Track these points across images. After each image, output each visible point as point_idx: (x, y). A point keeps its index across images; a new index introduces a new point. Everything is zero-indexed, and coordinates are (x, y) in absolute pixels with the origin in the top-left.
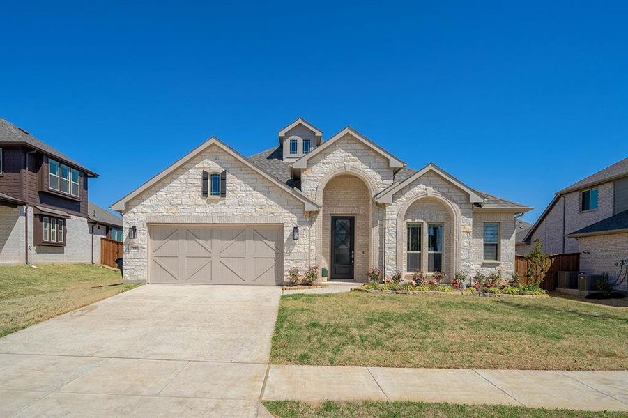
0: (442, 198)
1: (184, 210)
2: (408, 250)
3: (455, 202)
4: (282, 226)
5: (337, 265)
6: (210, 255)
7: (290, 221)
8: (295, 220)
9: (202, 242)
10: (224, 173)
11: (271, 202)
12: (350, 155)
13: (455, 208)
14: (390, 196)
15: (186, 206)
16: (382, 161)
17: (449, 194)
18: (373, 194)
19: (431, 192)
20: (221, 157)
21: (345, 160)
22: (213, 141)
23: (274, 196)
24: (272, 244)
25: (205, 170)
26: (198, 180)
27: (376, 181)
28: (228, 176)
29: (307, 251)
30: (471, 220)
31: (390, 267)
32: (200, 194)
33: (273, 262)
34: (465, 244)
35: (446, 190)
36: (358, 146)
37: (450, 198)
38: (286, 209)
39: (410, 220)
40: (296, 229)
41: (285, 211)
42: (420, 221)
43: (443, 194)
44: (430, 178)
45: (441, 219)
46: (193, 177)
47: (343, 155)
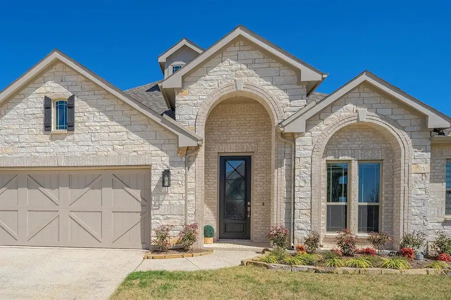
0: (382, 123)
1: (23, 150)
2: (328, 201)
3: (403, 129)
4: (147, 168)
5: (227, 221)
6: (56, 208)
7: (159, 160)
8: (166, 159)
9: (48, 191)
10: (72, 98)
11: (134, 136)
12: (244, 67)
13: (403, 138)
14: (302, 122)
15: (23, 144)
16: (289, 75)
17: (393, 117)
18: (276, 122)
19: (365, 115)
20: (68, 78)
21: (236, 75)
22: (56, 55)
23: (138, 128)
24: (137, 193)
25: (48, 95)
26: (38, 108)
27: (281, 102)
28: (78, 103)
29: (183, 202)
30: (428, 155)
31: (302, 226)
32: (42, 127)
33: (138, 217)
34: (419, 192)
35: (388, 112)
36: (255, 54)
37: (395, 123)
38: (154, 144)
39: (331, 158)
40: (166, 173)
41: (152, 148)
42: (347, 158)
43: (384, 117)
44: (363, 95)
45: (379, 155)
46: (33, 105)
47: (233, 67)
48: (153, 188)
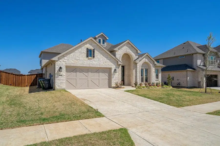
1: (80, 62)
3: (151, 63)
4: (110, 69)
6: (87, 78)
7: (113, 67)
8: (115, 66)
9: (85, 73)
11: (108, 61)
13: (151, 65)
14: (139, 61)
15: (81, 60)
16: (135, 51)
18: (134, 60)
19: (147, 61)
20: (93, 44)
21: (127, 49)
22: (91, 38)
24: (107, 74)
25: (88, 48)
26: (85, 51)
27: (134, 56)
28: (95, 51)
32: (86, 56)
33: (107, 80)
34: (153, 75)
36: (130, 46)
37: (150, 62)
38: (112, 63)
40: (115, 70)
41: (112, 64)
42: (143, 68)
43: (149, 61)
45: (147, 68)
46: (83, 50)
47: (126, 48)
48: (112, 73)
